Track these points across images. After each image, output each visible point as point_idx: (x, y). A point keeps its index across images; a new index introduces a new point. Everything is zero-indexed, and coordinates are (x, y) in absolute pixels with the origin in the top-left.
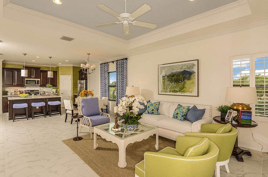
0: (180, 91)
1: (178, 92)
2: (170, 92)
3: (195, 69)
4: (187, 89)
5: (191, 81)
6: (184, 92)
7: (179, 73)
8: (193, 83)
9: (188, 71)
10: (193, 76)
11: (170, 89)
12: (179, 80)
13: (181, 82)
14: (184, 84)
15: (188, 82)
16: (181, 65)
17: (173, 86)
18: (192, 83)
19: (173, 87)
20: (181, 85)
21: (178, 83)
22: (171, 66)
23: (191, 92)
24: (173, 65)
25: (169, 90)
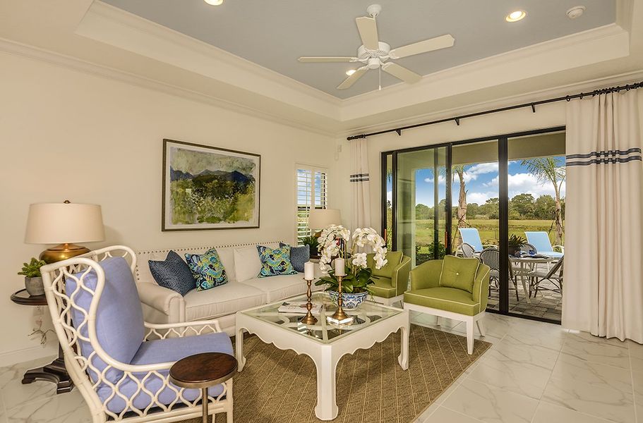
0: (225, 219)
1: (220, 220)
2: (199, 222)
3: (255, 174)
4: (240, 212)
5: (247, 196)
6: (235, 220)
7: (224, 176)
8: (251, 200)
9: (244, 174)
10: (252, 188)
11: (200, 213)
12: (225, 192)
13: (227, 198)
14: (234, 203)
15: (242, 198)
16: (230, 157)
17: (209, 207)
18: (249, 201)
19: (209, 210)
20: (227, 203)
21: (221, 200)
22: (206, 153)
23: (248, 220)
24: (210, 153)
25: (197, 216)
